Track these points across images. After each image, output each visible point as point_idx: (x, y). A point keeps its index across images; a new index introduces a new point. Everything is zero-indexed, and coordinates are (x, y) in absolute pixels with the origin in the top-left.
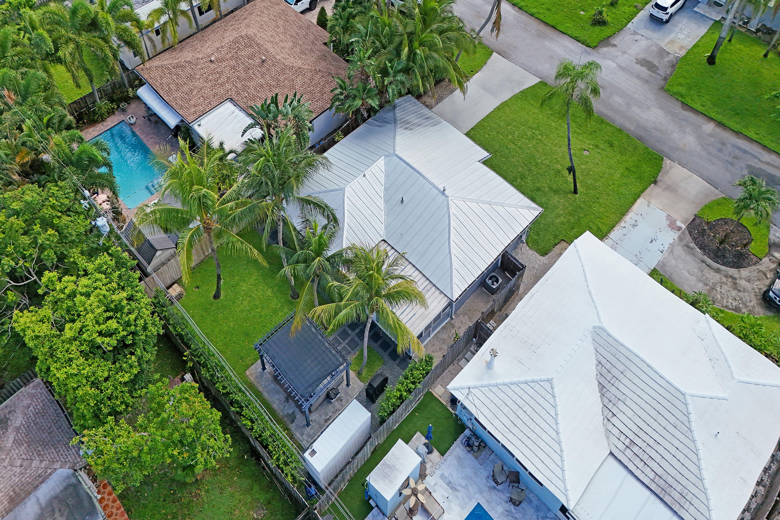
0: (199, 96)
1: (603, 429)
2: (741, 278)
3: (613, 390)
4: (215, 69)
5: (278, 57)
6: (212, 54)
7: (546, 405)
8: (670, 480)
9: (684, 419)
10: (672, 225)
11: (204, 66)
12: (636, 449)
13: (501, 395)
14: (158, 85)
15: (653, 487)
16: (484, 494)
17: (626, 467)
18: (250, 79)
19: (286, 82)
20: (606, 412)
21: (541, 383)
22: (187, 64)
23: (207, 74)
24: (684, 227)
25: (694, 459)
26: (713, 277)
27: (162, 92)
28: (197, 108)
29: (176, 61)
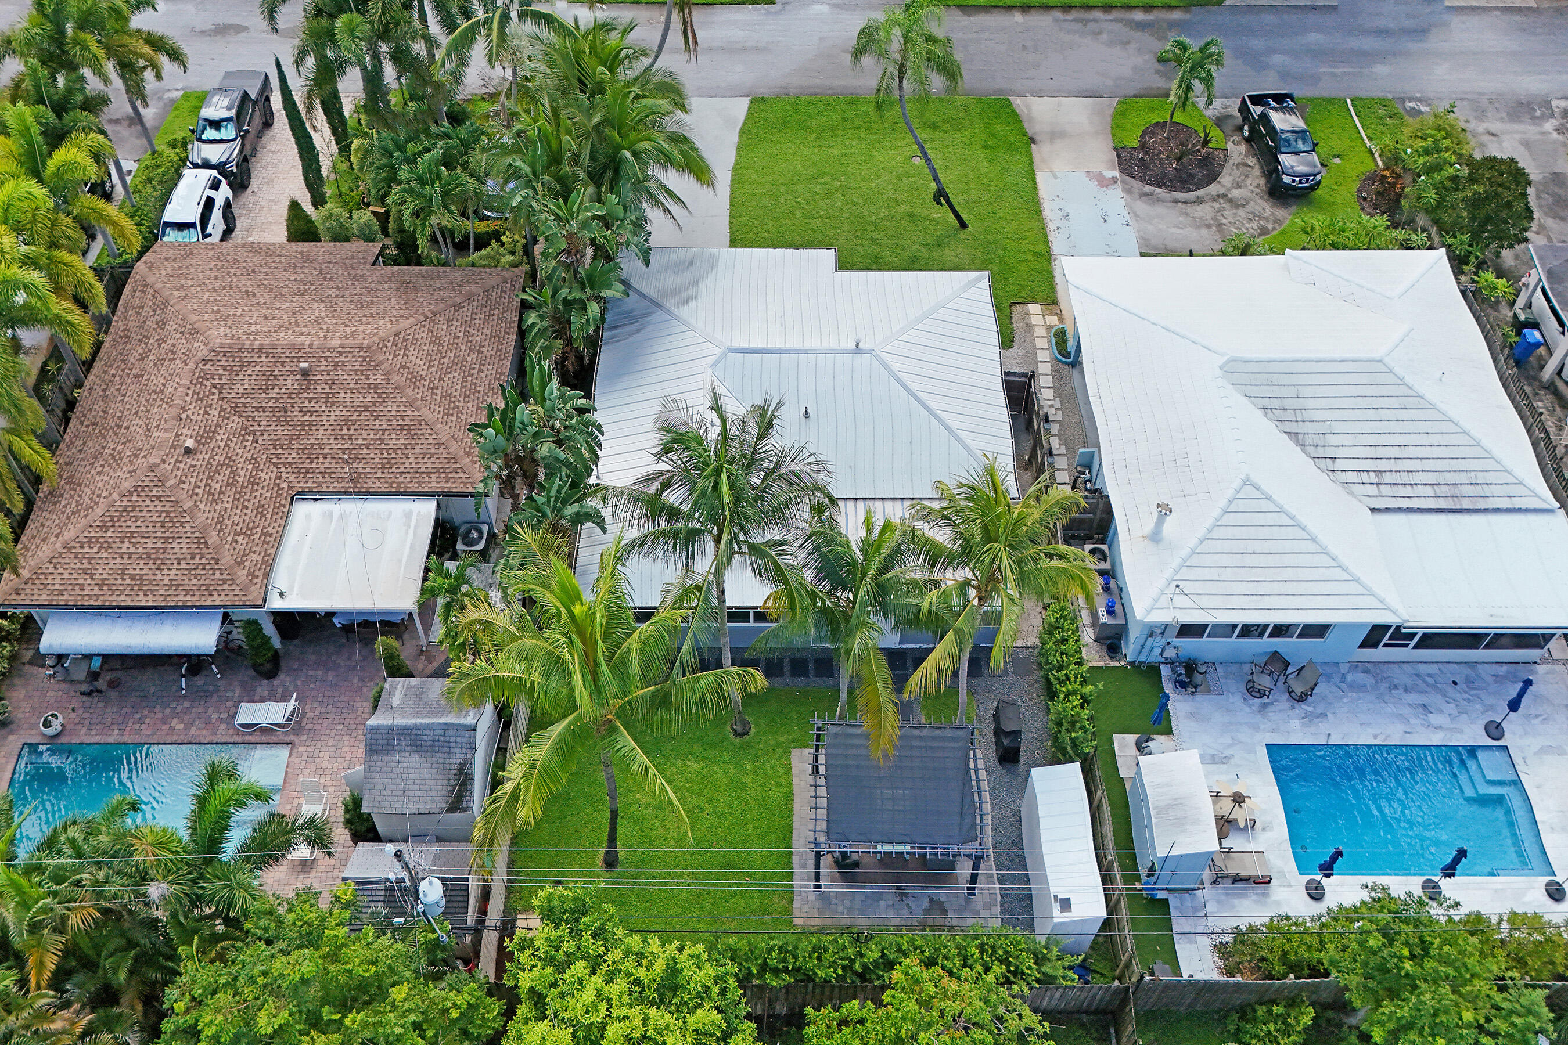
0: (230, 539)
1: (1339, 489)
2: (1229, 190)
3: (1309, 427)
4: (209, 463)
5: (335, 343)
6: (177, 435)
7: (1270, 519)
8: (1450, 478)
9: (1402, 390)
10: (1104, 183)
11: (179, 473)
12: (1388, 478)
13: (1208, 560)
14: (96, 591)
15: (1442, 504)
16: (1262, 727)
17: (1399, 510)
18: (307, 427)
19: (395, 378)
20: (1322, 463)
21: (1239, 496)
22: (135, 498)
23: (202, 485)
24: (1116, 174)
25: (1450, 427)
26: (1205, 211)
27: (123, 597)
28: (247, 564)
29: (99, 511)
